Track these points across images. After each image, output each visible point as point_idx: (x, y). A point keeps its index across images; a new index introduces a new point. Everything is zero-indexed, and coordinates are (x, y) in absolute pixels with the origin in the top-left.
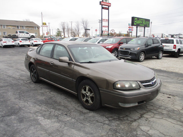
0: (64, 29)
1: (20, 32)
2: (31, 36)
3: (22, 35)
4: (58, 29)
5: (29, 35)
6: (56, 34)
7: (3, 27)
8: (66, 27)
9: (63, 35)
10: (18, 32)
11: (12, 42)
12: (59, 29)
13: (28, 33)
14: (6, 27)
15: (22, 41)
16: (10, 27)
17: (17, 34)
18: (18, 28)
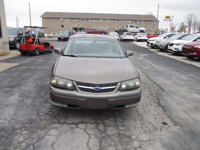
0: (190, 23)
1: (131, 26)
2: (140, 30)
3: (132, 29)
4: (182, 23)
5: (138, 29)
6: (179, 29)
7: (122, 21)
8: (193, 21)
9: (187, 31)
10: (129, 26)
11: (117, 36)
12: (184, 23)
13: (138, 28)
14: (125, 21)
15: (126, 35)
16: (129, 21)
17: (127, 29)
18: (136, 22)
